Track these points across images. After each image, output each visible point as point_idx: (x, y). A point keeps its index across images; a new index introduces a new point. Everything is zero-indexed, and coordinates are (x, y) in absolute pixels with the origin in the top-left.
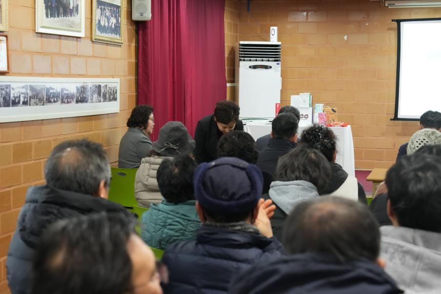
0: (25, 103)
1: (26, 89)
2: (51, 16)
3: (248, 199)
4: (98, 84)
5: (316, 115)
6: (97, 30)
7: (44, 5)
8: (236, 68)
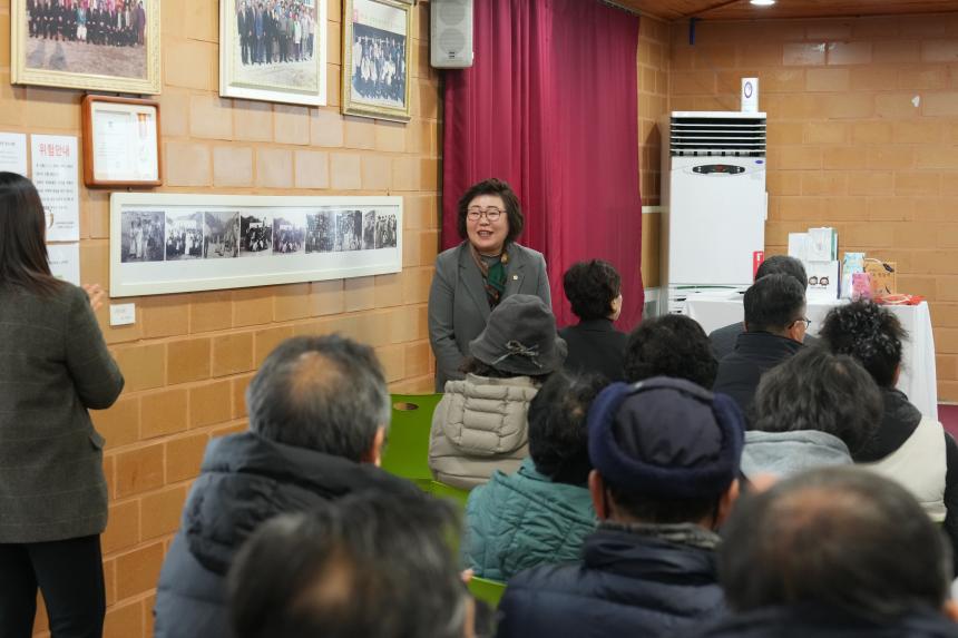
0: (195, 252)
1: (199, 221)
2: (254, 61)
3: (713, 467)
4: (354, 209)
5: (847, 277)
6: (353, 90)
7: (238, 37)
8: (662, 172)
